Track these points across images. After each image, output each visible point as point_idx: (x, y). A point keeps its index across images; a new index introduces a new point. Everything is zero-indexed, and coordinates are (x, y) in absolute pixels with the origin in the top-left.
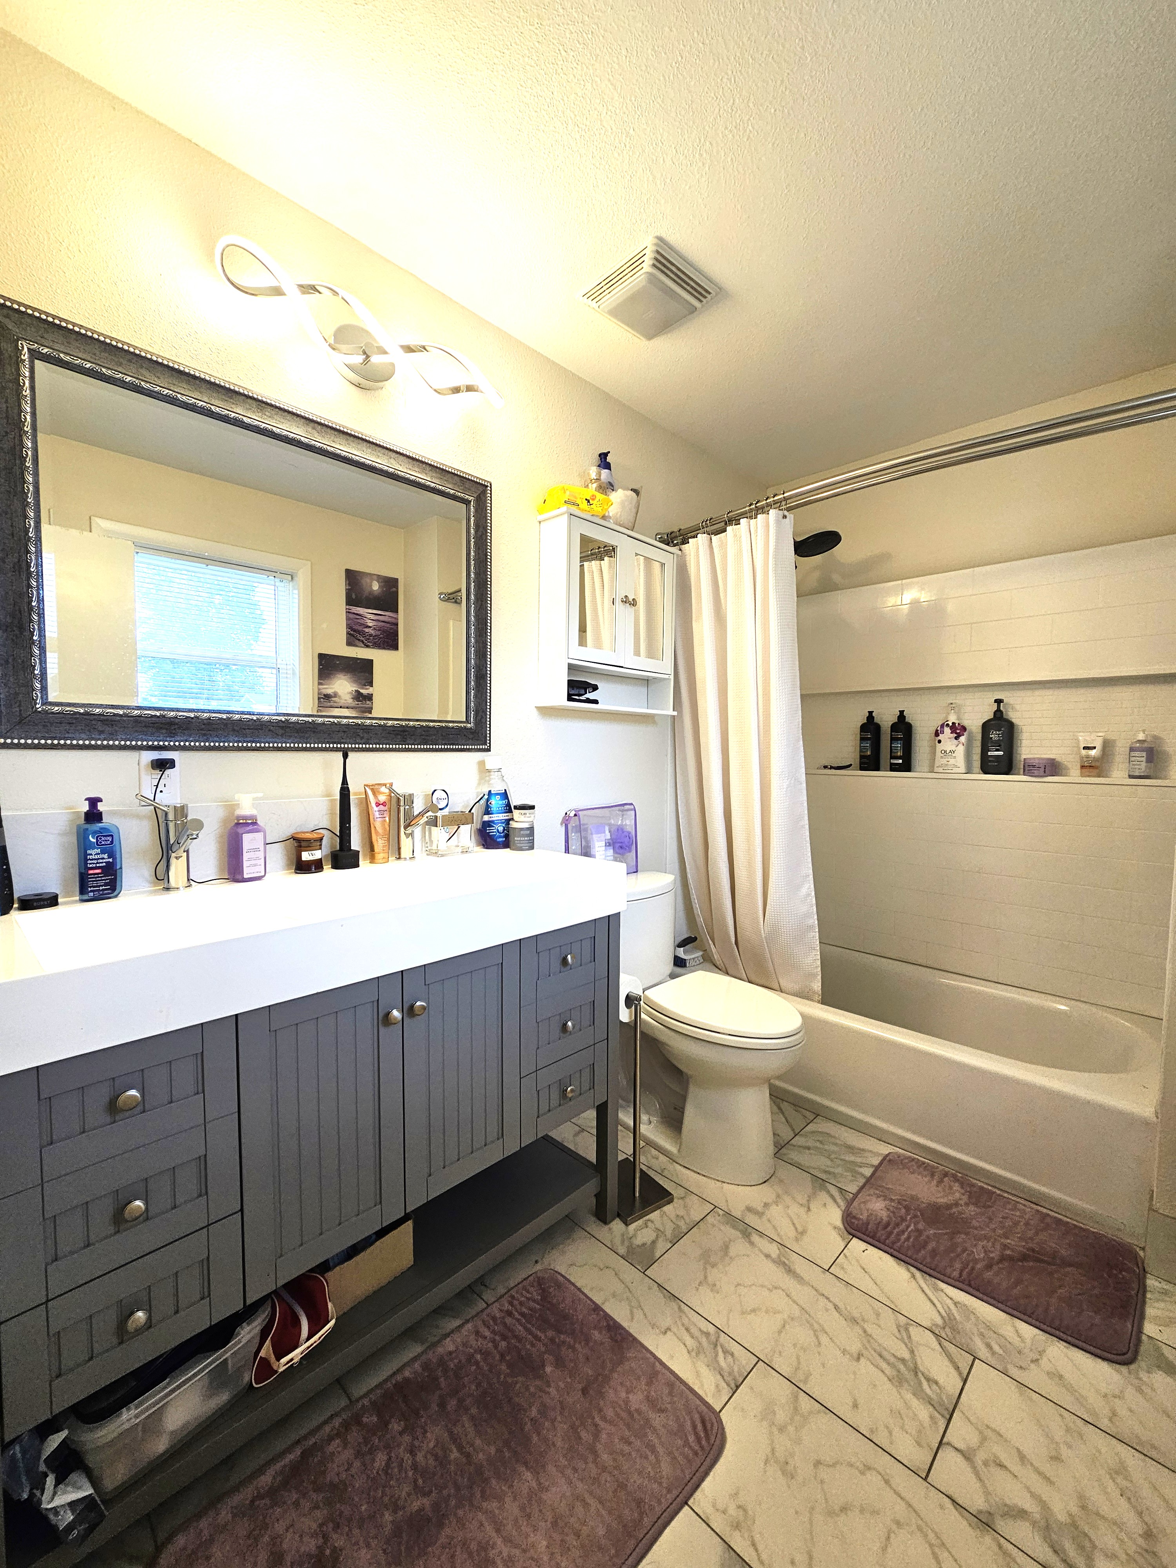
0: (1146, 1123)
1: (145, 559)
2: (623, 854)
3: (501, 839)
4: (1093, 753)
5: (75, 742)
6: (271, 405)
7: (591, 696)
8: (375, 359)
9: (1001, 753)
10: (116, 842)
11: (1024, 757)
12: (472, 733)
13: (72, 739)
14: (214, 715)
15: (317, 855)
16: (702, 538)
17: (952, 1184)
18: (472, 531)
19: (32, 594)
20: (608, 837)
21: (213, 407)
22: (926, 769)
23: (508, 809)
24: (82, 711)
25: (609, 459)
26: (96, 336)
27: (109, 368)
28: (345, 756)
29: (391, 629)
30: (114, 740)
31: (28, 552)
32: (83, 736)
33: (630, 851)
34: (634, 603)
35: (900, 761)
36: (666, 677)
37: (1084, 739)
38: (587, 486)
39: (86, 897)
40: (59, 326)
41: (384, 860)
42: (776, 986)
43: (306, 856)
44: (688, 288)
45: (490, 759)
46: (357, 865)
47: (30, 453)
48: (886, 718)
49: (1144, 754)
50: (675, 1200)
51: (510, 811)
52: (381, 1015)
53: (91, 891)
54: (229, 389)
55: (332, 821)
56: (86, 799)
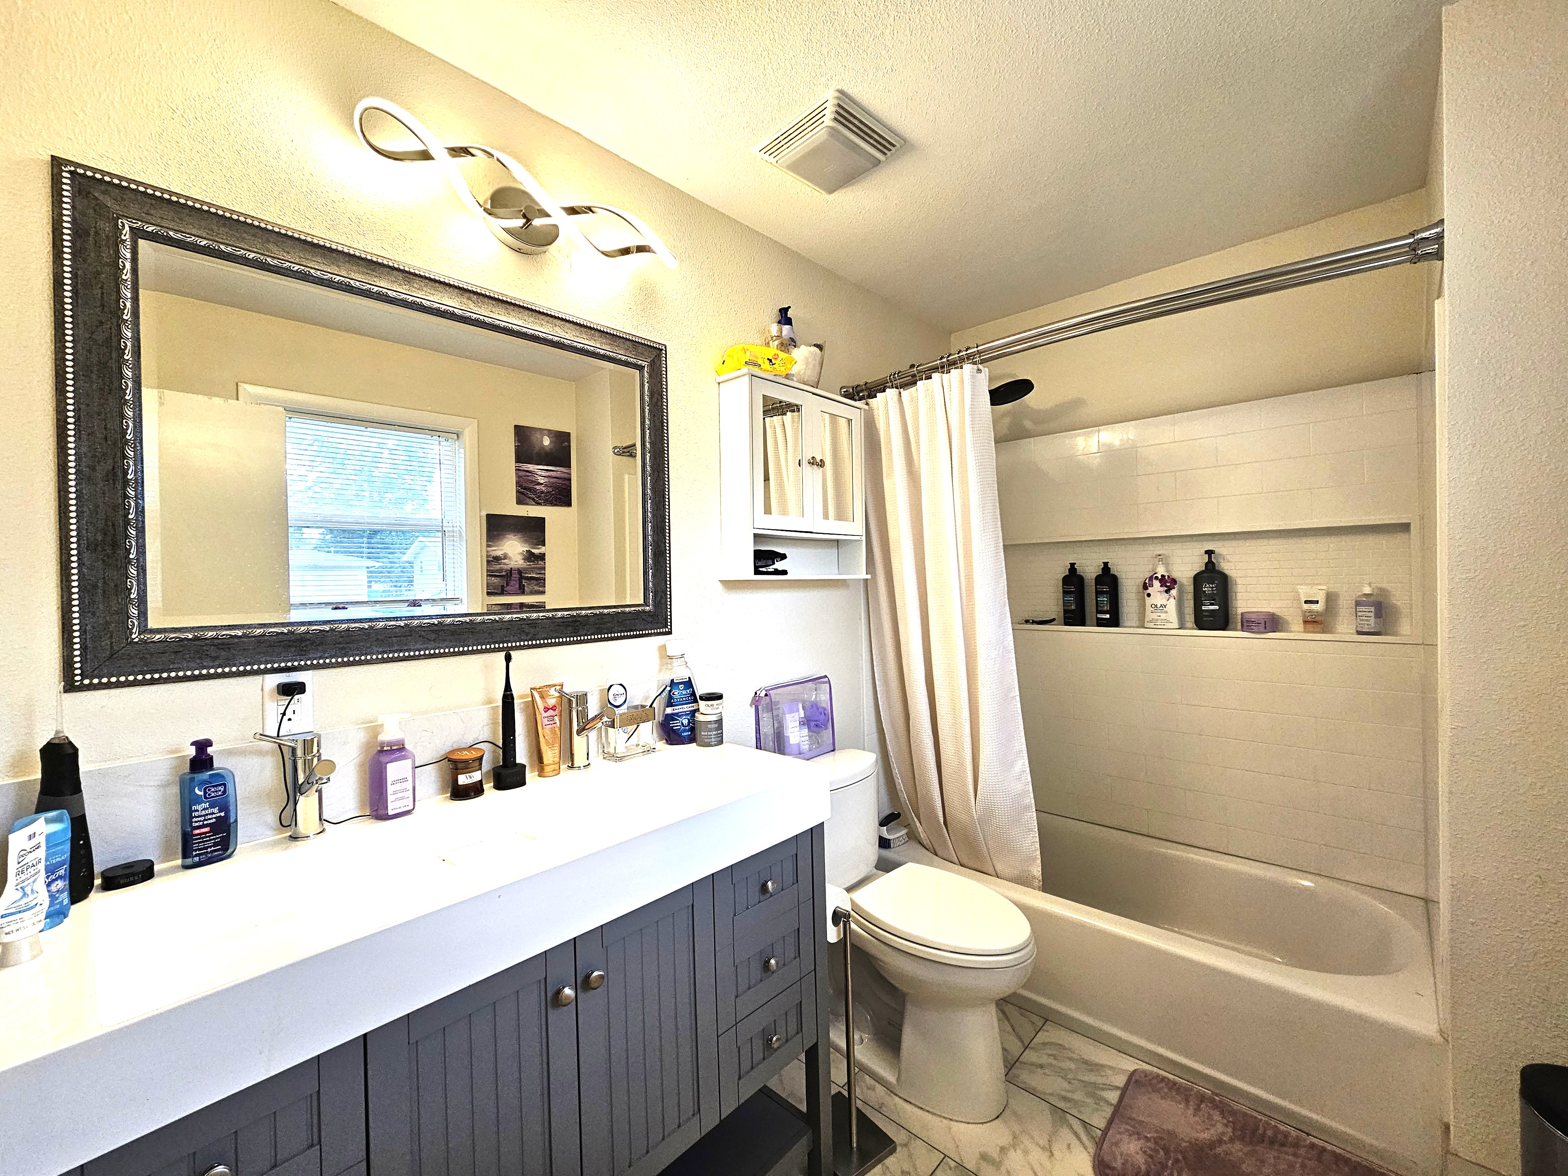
0: (1429, 1043)
1: (297, 426)
2: (818, 733)
3: (686, 734)
4: (1313, 607)
5: (181, 674)
6: (420, 276)
7: (779, 565)
8: (537, 222)
9: (1217, 607)
10: (230, 791)
11: (1240, 611)
12: (651, 616)
13: (177, 670)
14: (353, 625)
15: (476, 776)
16: (891, 393)
17: (1212, 1112)
18: (647, 399)
19: (130, 506)
20: (802, 715)
21: (352, 282)
22: (1135, 623)
23: (693, 698)
24: (190, 636)
25: (790, 314)
26: (213, 210)
27: (227, 245)
28: (508, 659)
29: (563, 484)
30: (230, 666)
31: (125, 457)
32: (192, 665)
33: (826, 728)
34: (821, 464)
35: (1108, 616)
36: (858, 538)
37: (1305, 592)
38: (767, 345)
39: (189, 861)
40: (169, 201)
41: (555, 772)
42: (991, 871)
43: (463, 780)
44: (872, 141)
45: (672, 643)
46: (522, 783)
47: (129, 344)
48: (1090, 569)
49: (1373, 609)
50: (899, 1149)
51: (695, 701)
52: (549, 995)
53: (196, 855)
54: (371, 261)
55: (494, 732)
56: (192, 744)
